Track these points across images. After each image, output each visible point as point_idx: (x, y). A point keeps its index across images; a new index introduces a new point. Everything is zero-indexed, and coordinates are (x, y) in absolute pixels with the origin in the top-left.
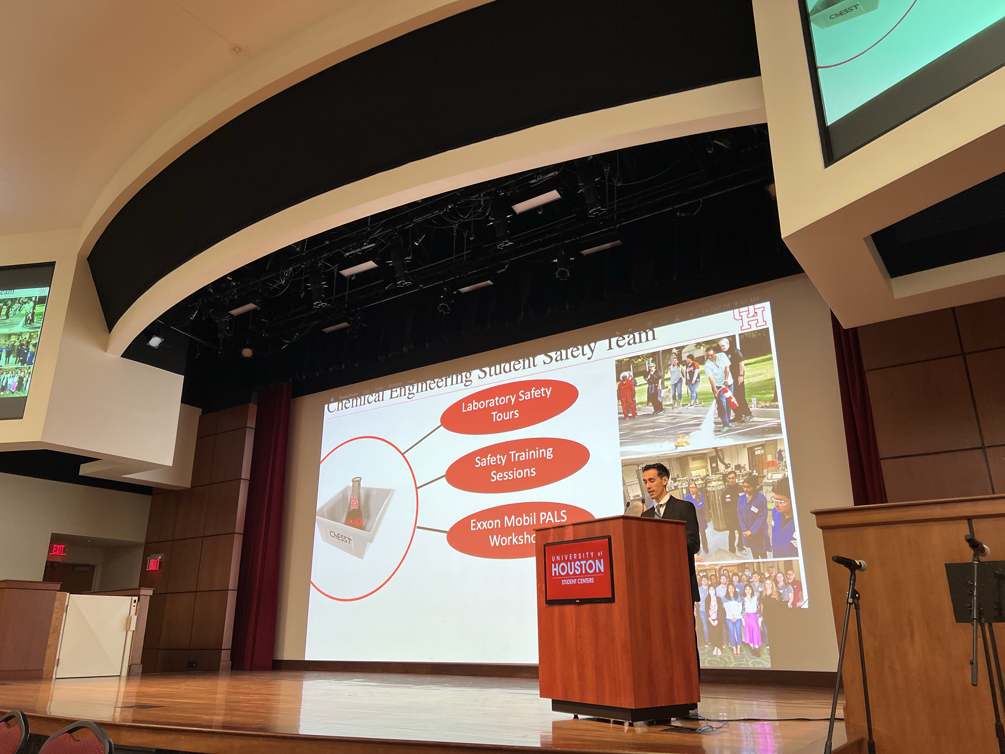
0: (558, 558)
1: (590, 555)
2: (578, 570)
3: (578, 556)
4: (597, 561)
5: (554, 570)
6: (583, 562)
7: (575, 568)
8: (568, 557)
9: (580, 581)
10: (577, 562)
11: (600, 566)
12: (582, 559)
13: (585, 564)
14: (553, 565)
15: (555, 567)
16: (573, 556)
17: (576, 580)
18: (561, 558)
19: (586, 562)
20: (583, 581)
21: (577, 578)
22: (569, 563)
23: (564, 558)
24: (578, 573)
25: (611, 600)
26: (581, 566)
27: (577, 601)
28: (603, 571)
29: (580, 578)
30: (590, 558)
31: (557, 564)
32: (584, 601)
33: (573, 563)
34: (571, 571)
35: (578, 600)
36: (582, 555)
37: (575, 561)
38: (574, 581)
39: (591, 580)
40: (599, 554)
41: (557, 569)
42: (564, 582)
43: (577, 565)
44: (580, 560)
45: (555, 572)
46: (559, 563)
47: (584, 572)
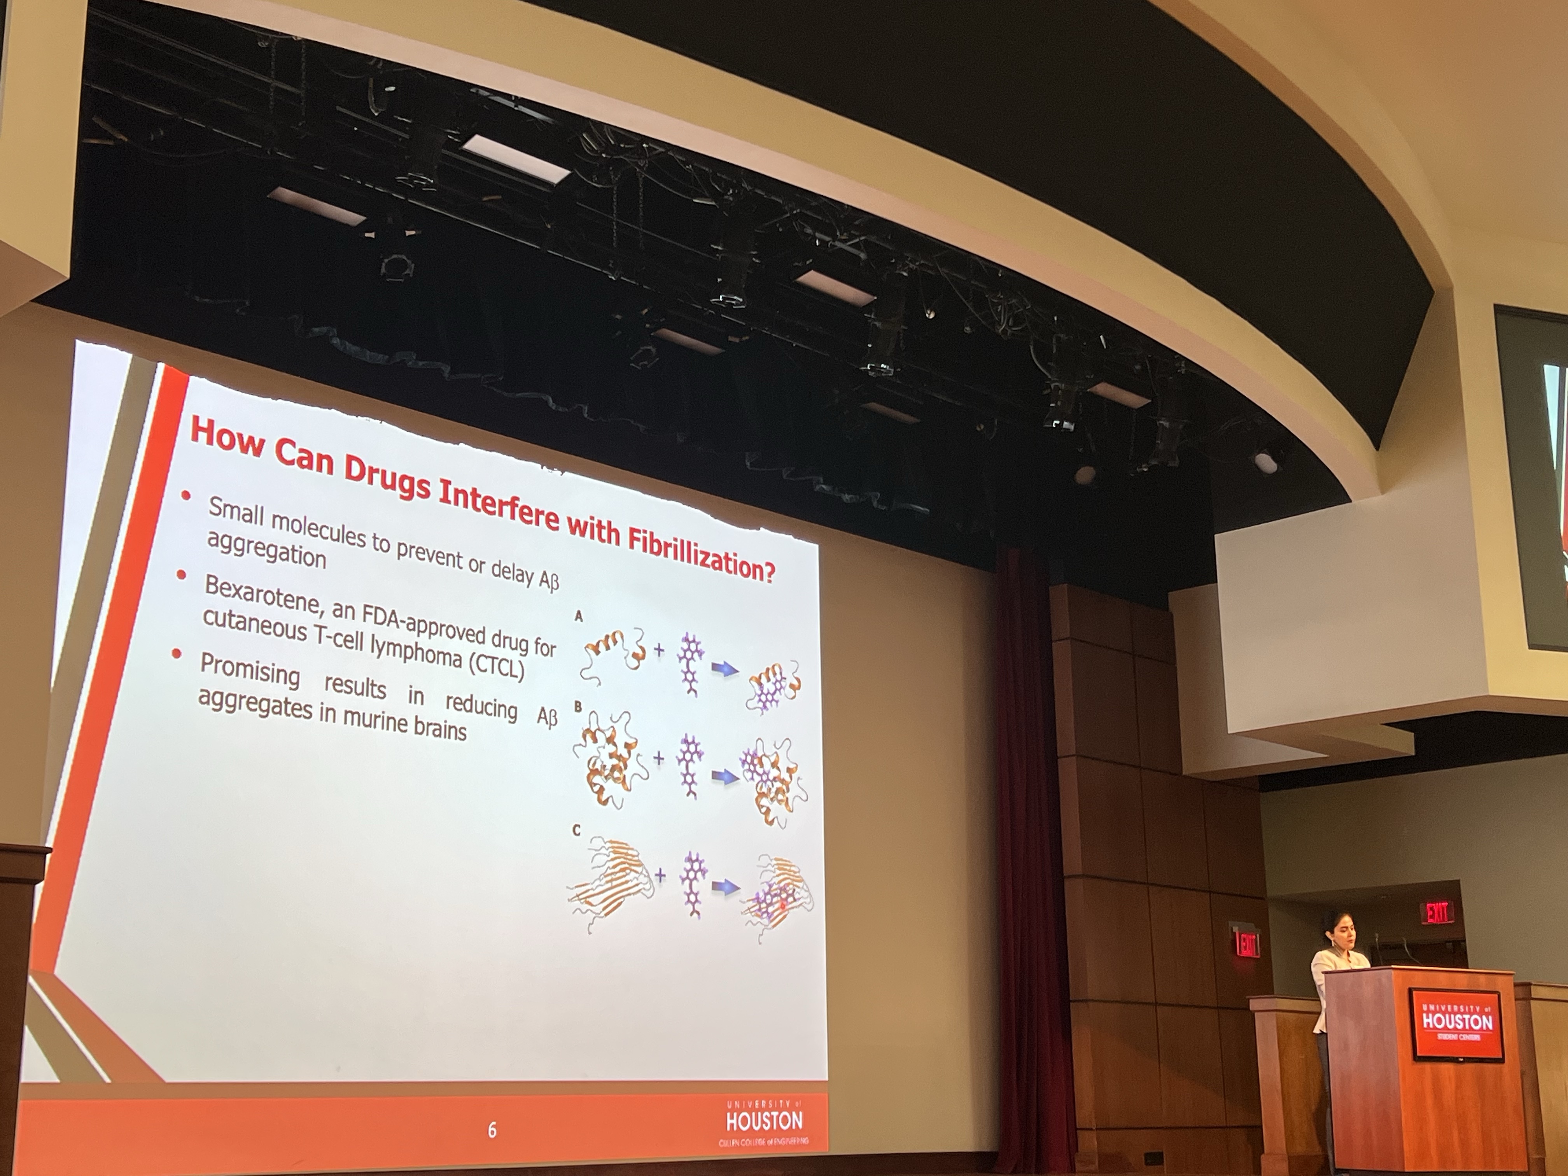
0: (1432, 1007)
1: (1475, 1009)
2: (1459, 1025)
3: (1459, 1009)
4: (1484, 1018)
5: (1425, 1021)
6: (1467, 1017)
7: (1456, 1022)
8: (1447, 1008)
9: (1462, 1037)
10: (1459, 1016)
11: (1487, 1023)
12: (1465, 1013)
13: (1469, 1019)
14: (1424, 1015)
15: (1428, 1017)
16: (1452, 1008)
17: (1456, 1035)
18: (1435, 1008)
19: (1471, 1016)
20: (1465, 1037)
21: (1459, 1034)
22: (1447, 1016)
23: (1440, 1008)
24: (1460, 1027)
25: (1501, 1061)
26: (1463, 1020)
27: (1461, 1060)
28: (1491, 1027)
29: (1463, 1034)
30: (1475, 1012)
31: (1430, 1015)
32: (1468, 1060)
33: (1452, 1016)
34: (1450, 1023)
35: (1461, 1058)
36: (1465, 1008)
37: (1455, 1014)
38: (1454, 1037)
39: (1477, 1037)
40: (1486, 1010)
41: (1430, 1020)
42: (1441, 1036)
43: (1459, 1019)
44: (1462, 1014)
45: (1428, 1024)
46: (1434, 1013)
47: (1467, 1027)
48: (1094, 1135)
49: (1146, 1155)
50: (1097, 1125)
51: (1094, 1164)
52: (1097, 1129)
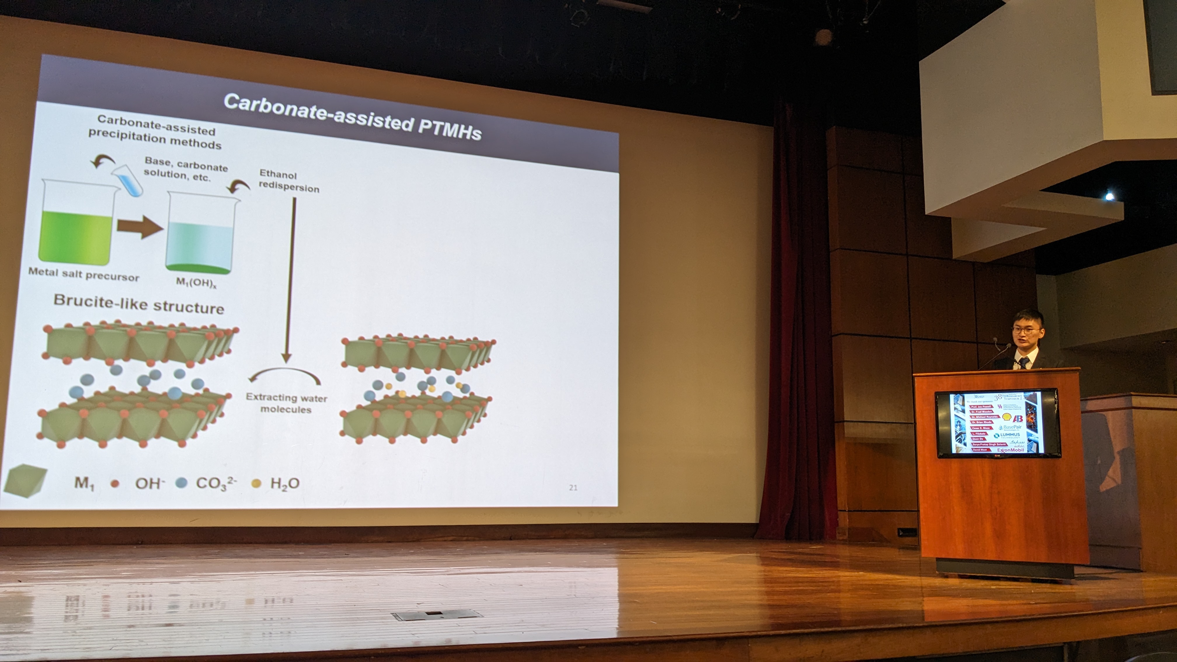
48: (846, 514)
49: (899, 529)
50: (849, 508)
51: (845, 535)
52: (848, 511)
